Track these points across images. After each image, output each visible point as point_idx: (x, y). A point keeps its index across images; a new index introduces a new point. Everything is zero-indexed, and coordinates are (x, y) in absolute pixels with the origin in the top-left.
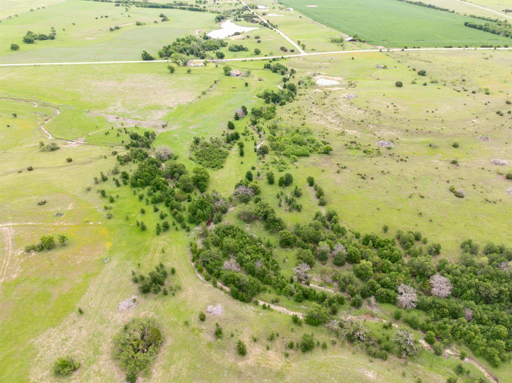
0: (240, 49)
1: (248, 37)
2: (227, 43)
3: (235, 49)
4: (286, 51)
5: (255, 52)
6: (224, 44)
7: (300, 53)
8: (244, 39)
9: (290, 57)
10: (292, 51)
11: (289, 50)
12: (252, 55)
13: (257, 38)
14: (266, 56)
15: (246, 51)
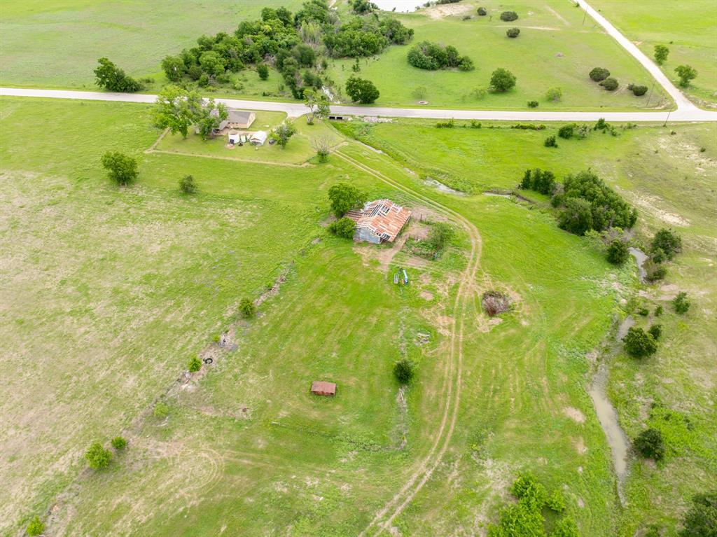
0: (445, 60)
1: (482, 13)
2: (411, 33)
3: (428, 59)
4: (612, 87)
5: (494, 82)
6: (398, 37)
7: (672, 107)
8: (467, 18)
9: (631, 126)
10: (639, 92)
11: (623, 85)
12: (478, 98)
13: (509, 17)
14: (533, 105)
15: (465, 70)
